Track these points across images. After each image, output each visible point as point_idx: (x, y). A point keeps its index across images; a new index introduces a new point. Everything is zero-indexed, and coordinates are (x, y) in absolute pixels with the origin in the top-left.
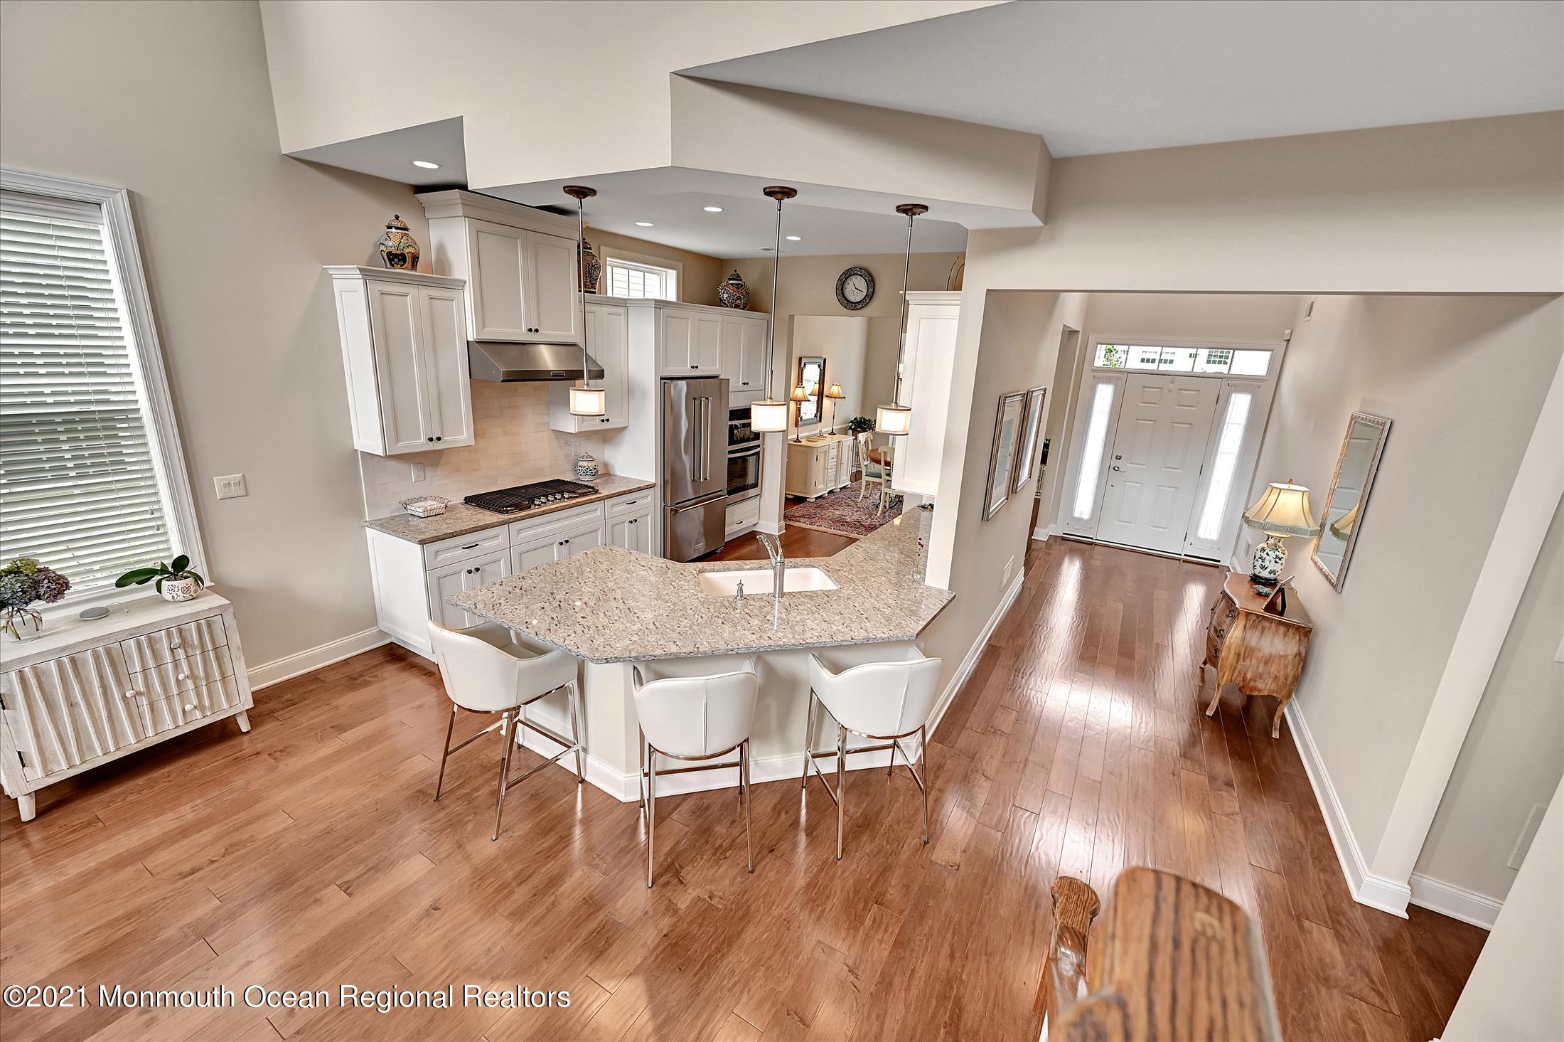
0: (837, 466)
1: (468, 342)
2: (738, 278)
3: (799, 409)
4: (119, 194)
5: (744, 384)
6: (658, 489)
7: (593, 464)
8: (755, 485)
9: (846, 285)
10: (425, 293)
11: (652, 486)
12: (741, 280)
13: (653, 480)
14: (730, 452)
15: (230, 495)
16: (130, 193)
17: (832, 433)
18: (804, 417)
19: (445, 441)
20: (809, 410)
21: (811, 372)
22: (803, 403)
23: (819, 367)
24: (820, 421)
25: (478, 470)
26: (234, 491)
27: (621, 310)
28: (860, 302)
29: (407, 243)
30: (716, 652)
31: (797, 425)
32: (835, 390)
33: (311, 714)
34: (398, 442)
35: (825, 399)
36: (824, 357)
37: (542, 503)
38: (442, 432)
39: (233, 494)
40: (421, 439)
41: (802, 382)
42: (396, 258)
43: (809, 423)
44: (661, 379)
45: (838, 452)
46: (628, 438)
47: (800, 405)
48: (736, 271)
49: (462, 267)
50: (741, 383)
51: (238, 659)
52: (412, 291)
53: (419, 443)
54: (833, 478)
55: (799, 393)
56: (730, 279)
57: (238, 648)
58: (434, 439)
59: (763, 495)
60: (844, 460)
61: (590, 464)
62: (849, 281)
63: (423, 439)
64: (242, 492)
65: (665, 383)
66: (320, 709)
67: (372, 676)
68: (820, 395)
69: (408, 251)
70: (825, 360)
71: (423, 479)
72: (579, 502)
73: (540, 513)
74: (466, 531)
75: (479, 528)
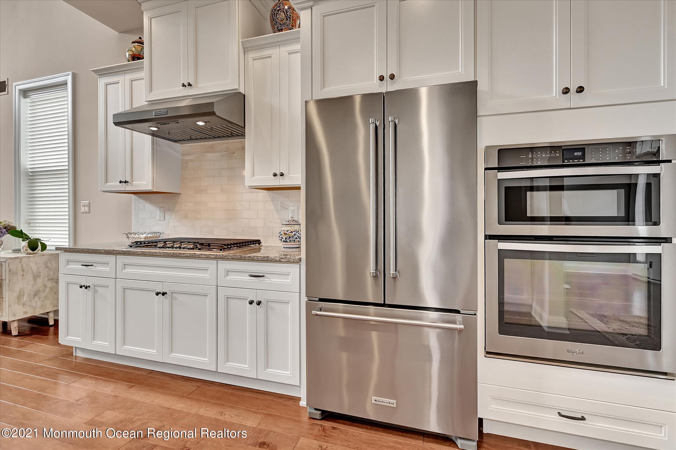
4: (70, 75)
6: (302, 267)
10: (128, 78)
19: (133, 185)
38: (132, 177)
39: (85, 211)
52: (122, 78)
58: (123, 182)
64: (88, 211)
71: (163, 220)
72: (180, 253)
73: (140, 253)
74: (82, 250)
75: (91, 251)
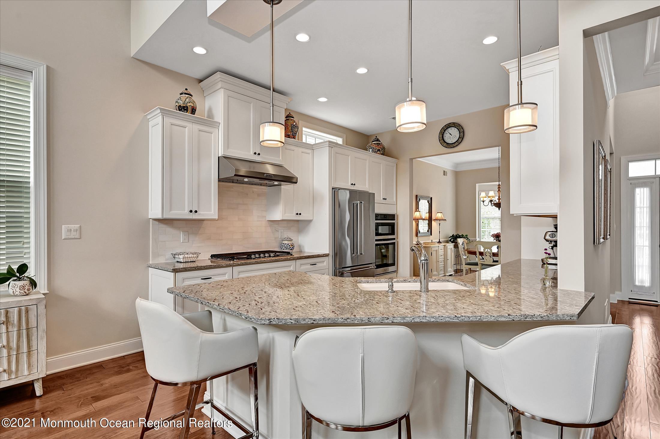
0: (444, 261)
1: (219, 157)
2: (378, 140)
3: (417, 225)
4: (42, 66)
5: (384, 199)
6: (330, 257)
7: (291, 242)
8: (393, 264)
9: (445, 135)
10: (196, 127)
11: (327, 255)
12: (380, 141)
13: (327, 252)
14: (376, 240)
15: (70, 237)
16: (48, 68)
17: (439, 242)
18: (421, 231)
19: (200, 214)
20: (423, 227)
21: (424, 205)
22: (420, 221)
23: (428, 202)
24: (431, 234)
25: (222, 240)
26: (74, 235)
27: (310, 151)
28: (455, 142)
29: (189, 101)
30: (372, 320)
31: (417, 235)
32: (439, 215)
33: (85, 387)
34: (171, 211)
35: (433, 222)
36: (431, 196)
37: (256, 258)
38: (199, 207)
39: (72, 237)
40: (185, 211)
41: (418, 208)
42: (183, 108)
43: (424, 235)
44: (332, 189)
45: (444, 252)
46: (312, 227)
47: (418, 222)
48: (376, 137)
49: (219, 116)
50: (382, 199)
51: (42, 338)
52: (189, 125)
53: (184, 214)
54: (442, 268)
55: (417, 215)
56: (373, 141)
57: (44, 330)
58: (193, 211)
59: (399, 272)
60: (449, 257)
61: (289, 242)
62: (446, 132)
63: (187, 211)
64: (77, 236)
65: (335, 191)
66: (92, 384)
67: (135, 367)
68: (430, 220)
69: (189, 105)
70: (431, 198)
71: (188, 241)
72: (279, 259)
73: (254, 262)
74: (204, 267)
75: (213, 267)
